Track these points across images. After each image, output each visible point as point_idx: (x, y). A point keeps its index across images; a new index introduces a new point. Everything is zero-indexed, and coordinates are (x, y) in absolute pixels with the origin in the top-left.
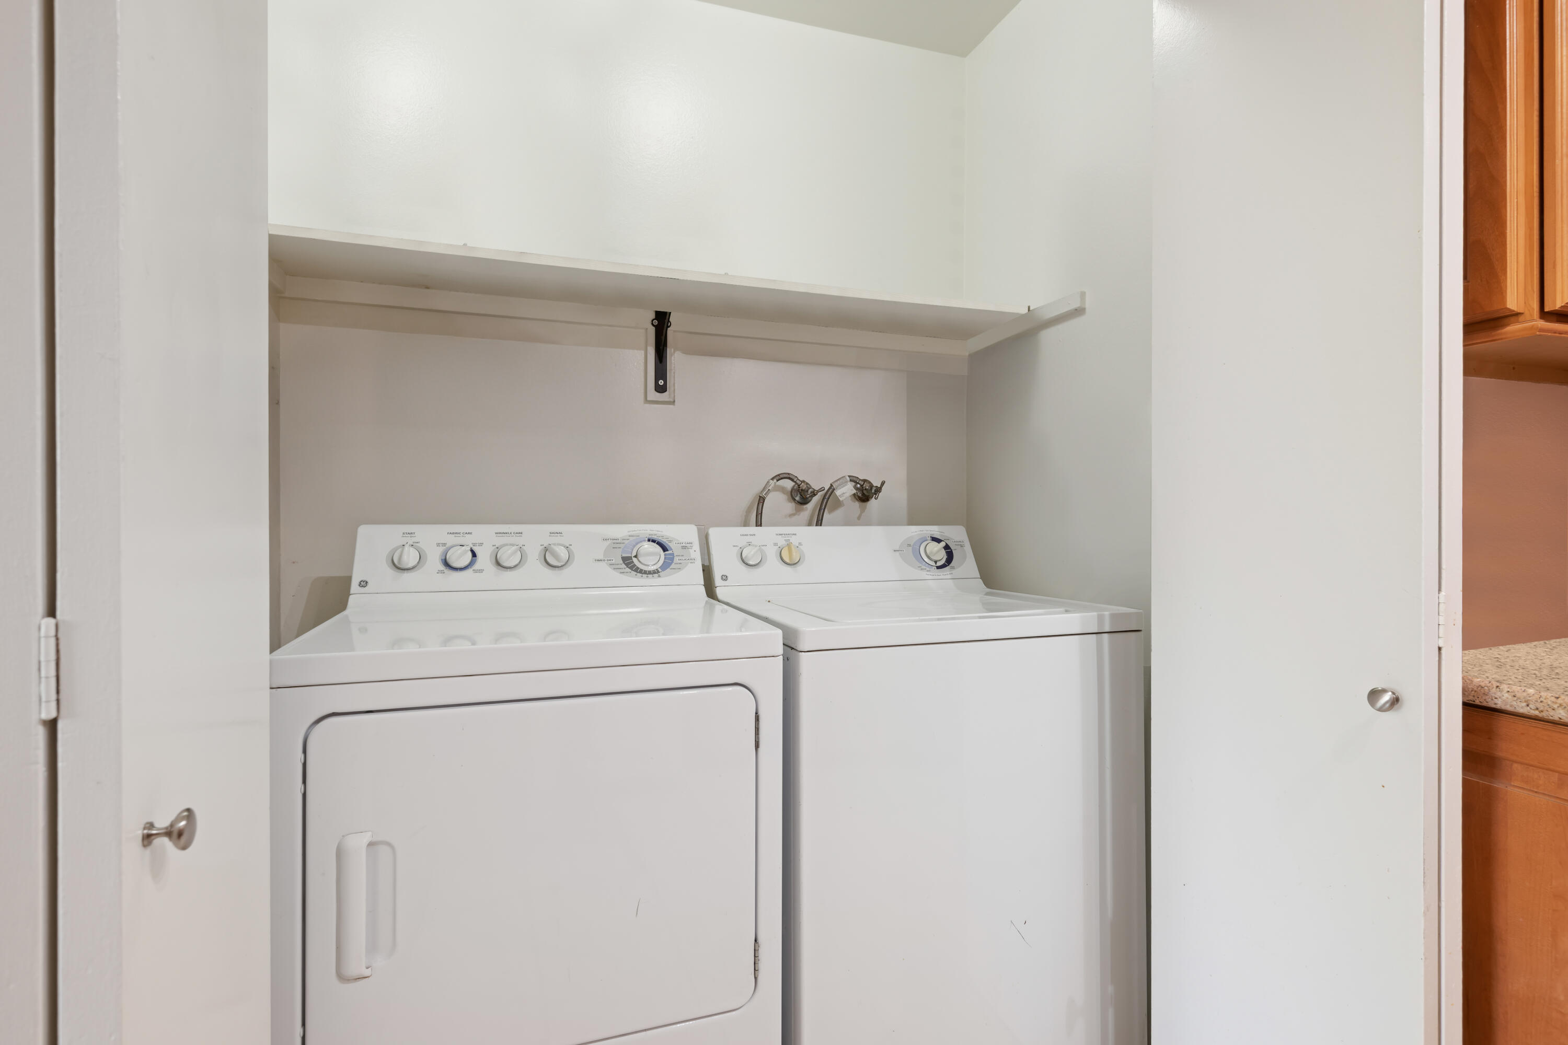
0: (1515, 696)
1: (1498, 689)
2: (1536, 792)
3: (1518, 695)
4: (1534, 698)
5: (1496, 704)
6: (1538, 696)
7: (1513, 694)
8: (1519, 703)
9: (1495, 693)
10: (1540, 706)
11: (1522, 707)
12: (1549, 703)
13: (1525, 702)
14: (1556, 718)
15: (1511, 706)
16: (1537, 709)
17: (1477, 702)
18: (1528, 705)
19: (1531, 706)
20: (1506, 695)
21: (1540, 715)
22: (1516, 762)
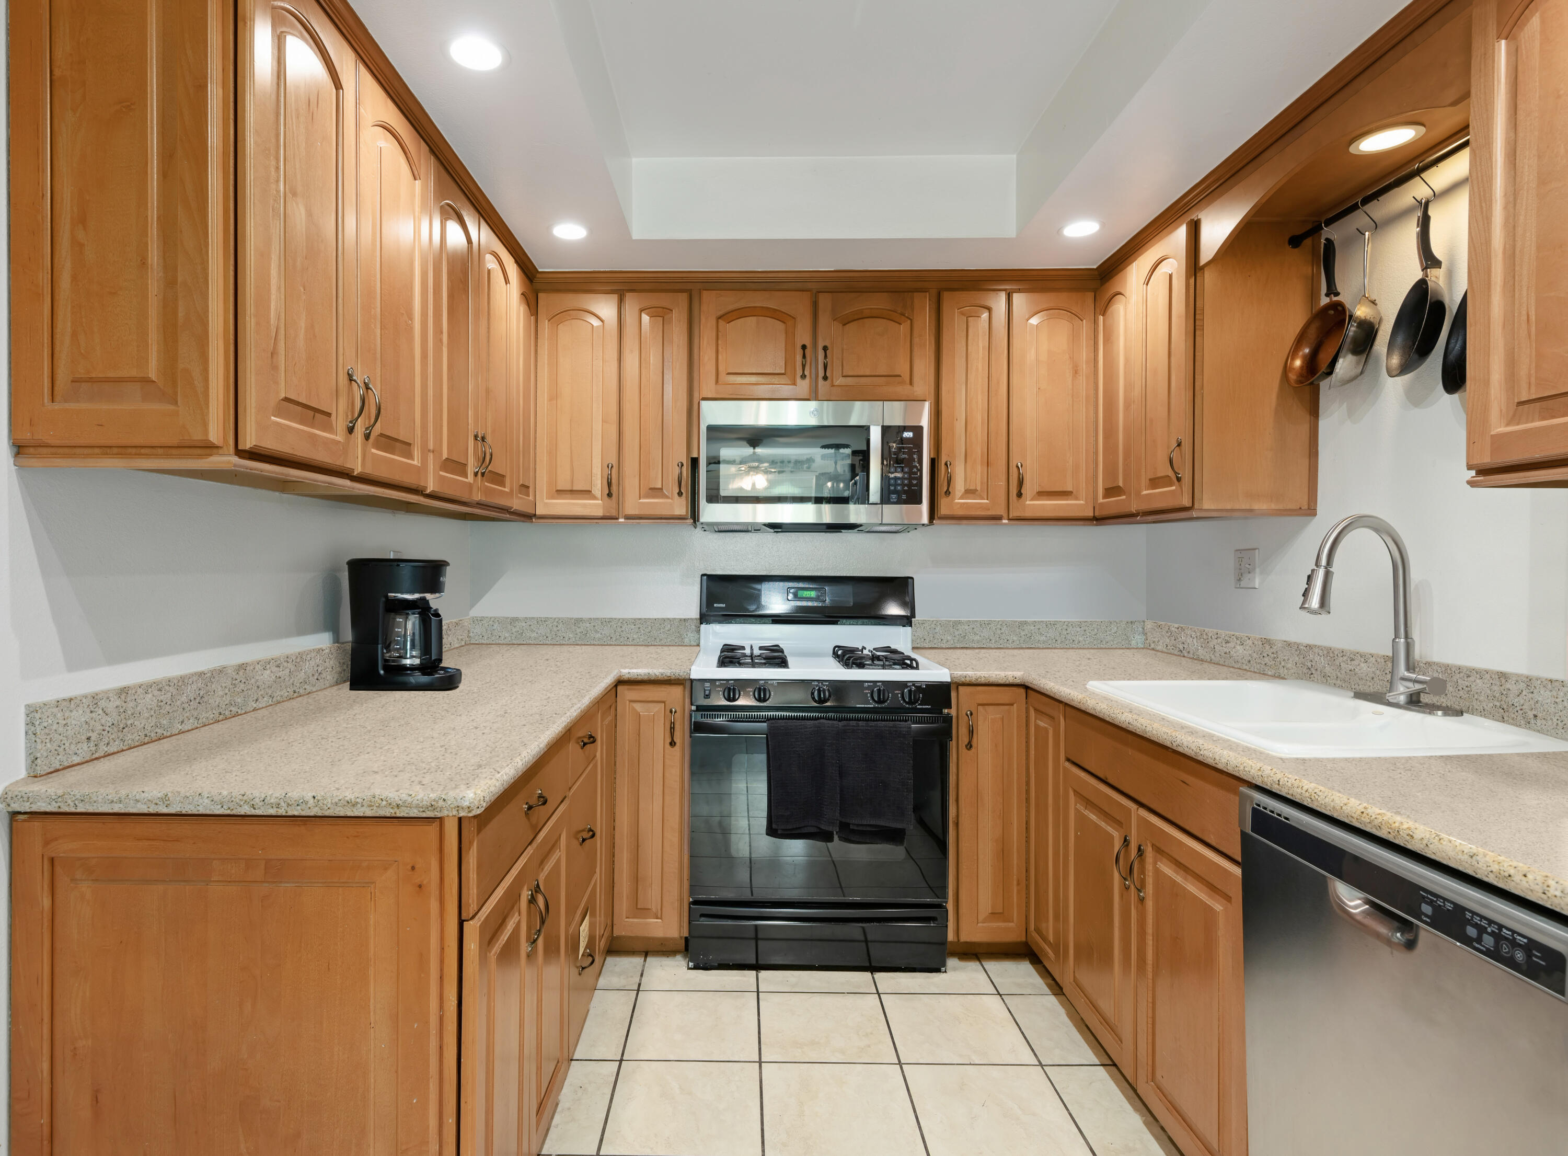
0: (212, 801)
1: (200, 797)
2: (229, 882)
3: (215, 799)
4: (227, 799)
5: (198, 811)
6: (229, 797)
7: (211, 799)
8: (216, 806)
9: (198, 801)
10: (231, 805)
11: (218, 809)
12: (238, 801)
13: (221, 804)
14: (243, 813)
15: (210, 810)
16: (229, 808)
17: (184, 812)
18: (222, 807)
19: (224, 807)
20: (206, 801)
21: (232, 813)
22: (214, 859)
